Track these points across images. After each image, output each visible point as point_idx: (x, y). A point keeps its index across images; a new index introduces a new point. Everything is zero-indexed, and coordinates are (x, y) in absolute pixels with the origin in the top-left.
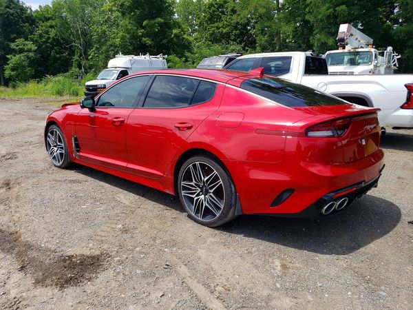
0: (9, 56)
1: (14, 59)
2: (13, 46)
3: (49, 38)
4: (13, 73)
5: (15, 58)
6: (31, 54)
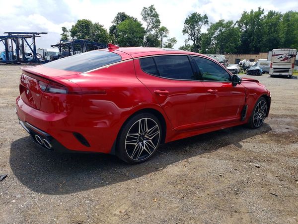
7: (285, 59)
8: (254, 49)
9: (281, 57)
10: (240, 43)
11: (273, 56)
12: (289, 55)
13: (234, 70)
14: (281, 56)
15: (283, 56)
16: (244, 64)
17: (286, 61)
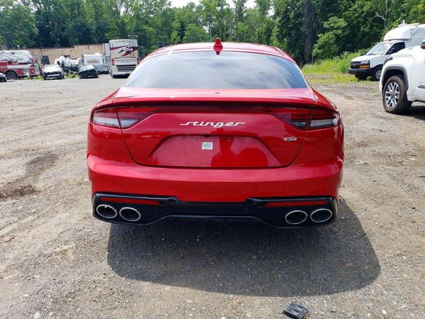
0: (319, 35)
1: (323, 38)
2: (326, 25)
3: (363, 12)
4: (319, 51)
5: (323, 36)
6: (339, 32)
7: (128, 53)
8: (58, 39)
9: (122, 51)
10: (36, 30)
11: (111, 49)
12: (130, 48)
13: (56, 73)
14: (121, 49)
15: (124, 48)
16: (63, 62)
17: (129, 55)
